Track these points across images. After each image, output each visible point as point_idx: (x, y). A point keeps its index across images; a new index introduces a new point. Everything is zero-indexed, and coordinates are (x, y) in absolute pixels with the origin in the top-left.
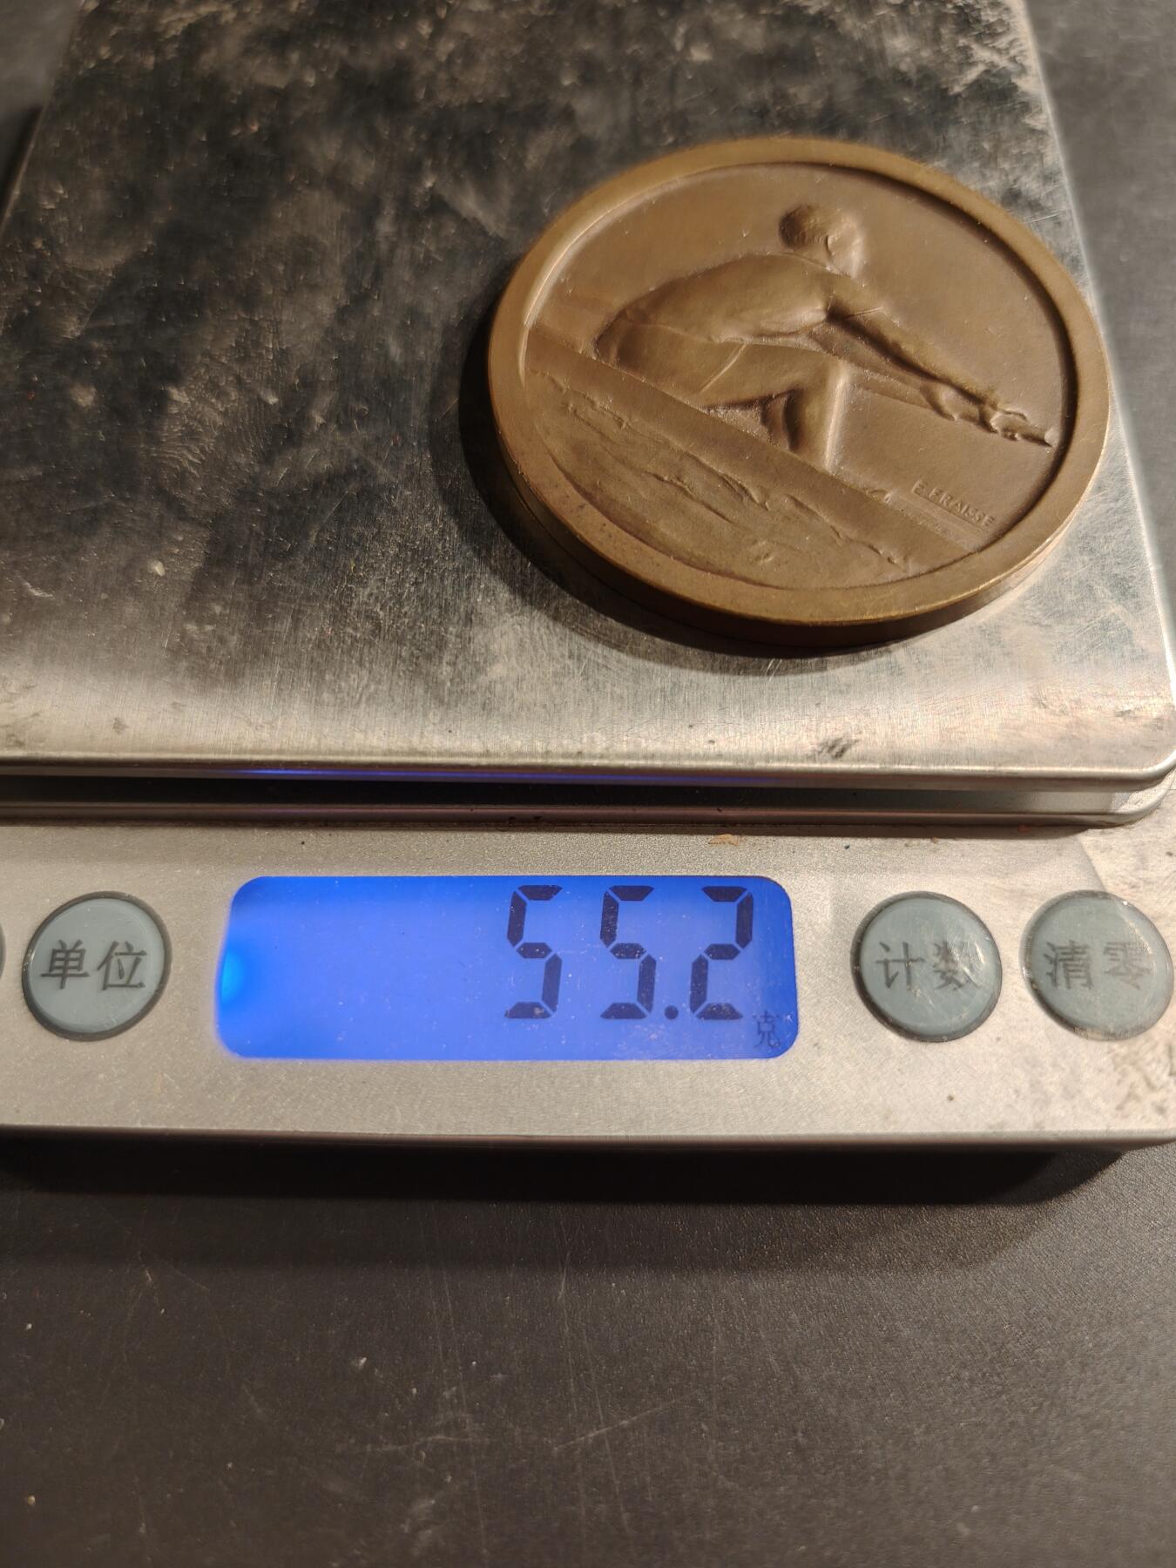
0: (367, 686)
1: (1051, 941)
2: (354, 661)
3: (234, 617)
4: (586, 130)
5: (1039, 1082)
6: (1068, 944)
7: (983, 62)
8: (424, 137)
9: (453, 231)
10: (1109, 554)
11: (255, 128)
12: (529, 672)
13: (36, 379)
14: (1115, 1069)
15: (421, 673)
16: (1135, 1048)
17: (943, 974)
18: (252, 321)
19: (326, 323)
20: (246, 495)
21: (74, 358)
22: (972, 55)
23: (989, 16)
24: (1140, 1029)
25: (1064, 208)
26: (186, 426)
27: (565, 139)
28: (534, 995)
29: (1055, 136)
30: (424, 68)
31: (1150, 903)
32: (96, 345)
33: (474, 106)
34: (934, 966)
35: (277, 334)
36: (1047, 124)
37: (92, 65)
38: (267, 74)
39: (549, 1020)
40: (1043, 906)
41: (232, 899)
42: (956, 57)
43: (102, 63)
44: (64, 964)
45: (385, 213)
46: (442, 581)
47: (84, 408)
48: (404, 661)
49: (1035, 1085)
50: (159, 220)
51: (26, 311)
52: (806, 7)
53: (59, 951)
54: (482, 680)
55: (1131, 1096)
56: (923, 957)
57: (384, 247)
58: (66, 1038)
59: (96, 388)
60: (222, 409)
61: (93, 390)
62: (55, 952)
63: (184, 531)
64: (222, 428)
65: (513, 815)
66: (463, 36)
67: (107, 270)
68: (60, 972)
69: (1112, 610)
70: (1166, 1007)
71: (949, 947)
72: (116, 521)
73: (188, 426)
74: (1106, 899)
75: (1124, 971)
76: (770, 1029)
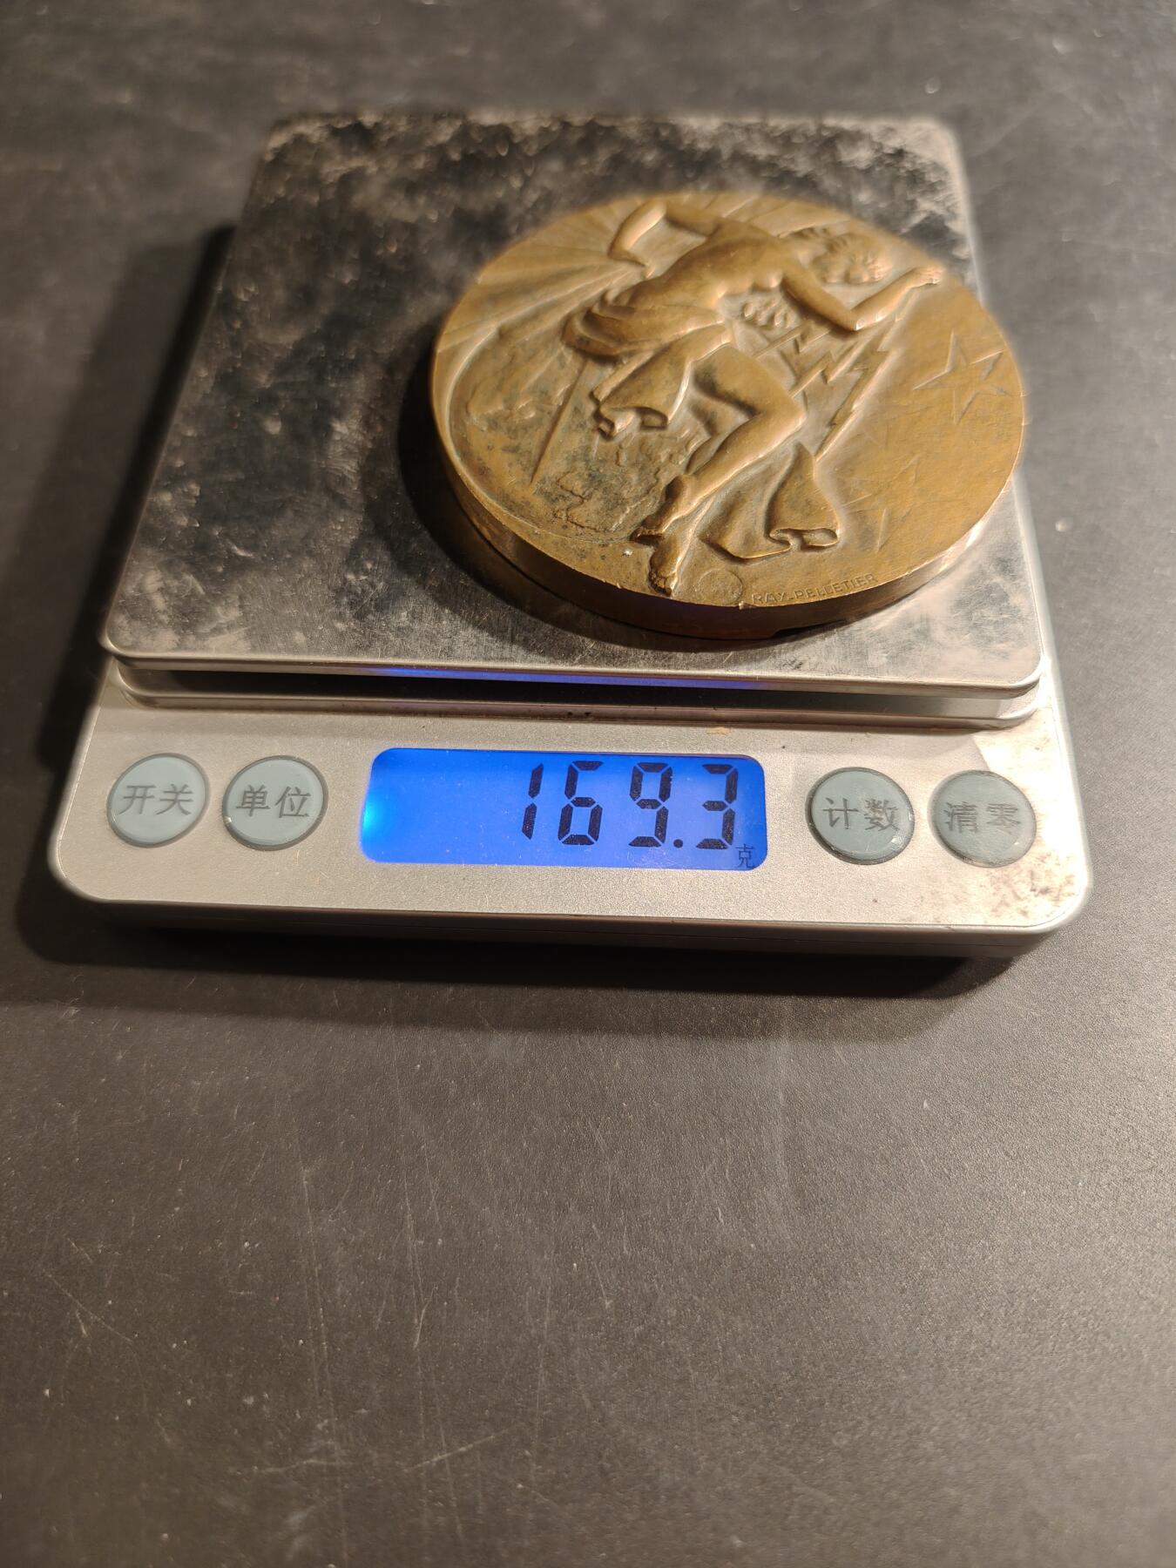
1: (950, 802)
2: (465, 601)
3: (381, 571)
5: (938, 892)
6: (961, 804)
7: (925, 211)
11: (393, 250)
13: (239, 415)
14: (992, 886)
16: (1006, 873)
17: (872, 820)
21: (267, 401)
22: (916, 207)
23: (932, 177)
24: (1013, 860)
26: (344, 447)
28: (583, 830)
29: (975, 263)
30: (517, 211)
31: (1022, 780)
34: (866, 815)
36: (971, 254)
37: (272, 201)
38: (401, 210)
39: (593, 846)
40: (946, 779)
41: (372, 763)
42: (905, 208)
43: (278, 199)
44: (253, 800)
47: (272, 434)
49: (935, 893)
50: (325, 309)
51: (230, 370)
52: (795, 172)
53: (249, 792)
55: (1003, 903)
56: (858, 809)
58: (253, 848)
59: (282, 420)
61: (280, 423)
62: (246, 792)
63: (345, 516)
64: (371, 450)
65: (570, 711)
66: (544, 188)
67: (288, 344)
68: (250, 805)
69: (994, 581)
70: (1030, 847)
71: (876, 803)
72: (297, 508)
73: (346, 448)
74: (989, 776)
75: (999, 822)
76: (748, 856)
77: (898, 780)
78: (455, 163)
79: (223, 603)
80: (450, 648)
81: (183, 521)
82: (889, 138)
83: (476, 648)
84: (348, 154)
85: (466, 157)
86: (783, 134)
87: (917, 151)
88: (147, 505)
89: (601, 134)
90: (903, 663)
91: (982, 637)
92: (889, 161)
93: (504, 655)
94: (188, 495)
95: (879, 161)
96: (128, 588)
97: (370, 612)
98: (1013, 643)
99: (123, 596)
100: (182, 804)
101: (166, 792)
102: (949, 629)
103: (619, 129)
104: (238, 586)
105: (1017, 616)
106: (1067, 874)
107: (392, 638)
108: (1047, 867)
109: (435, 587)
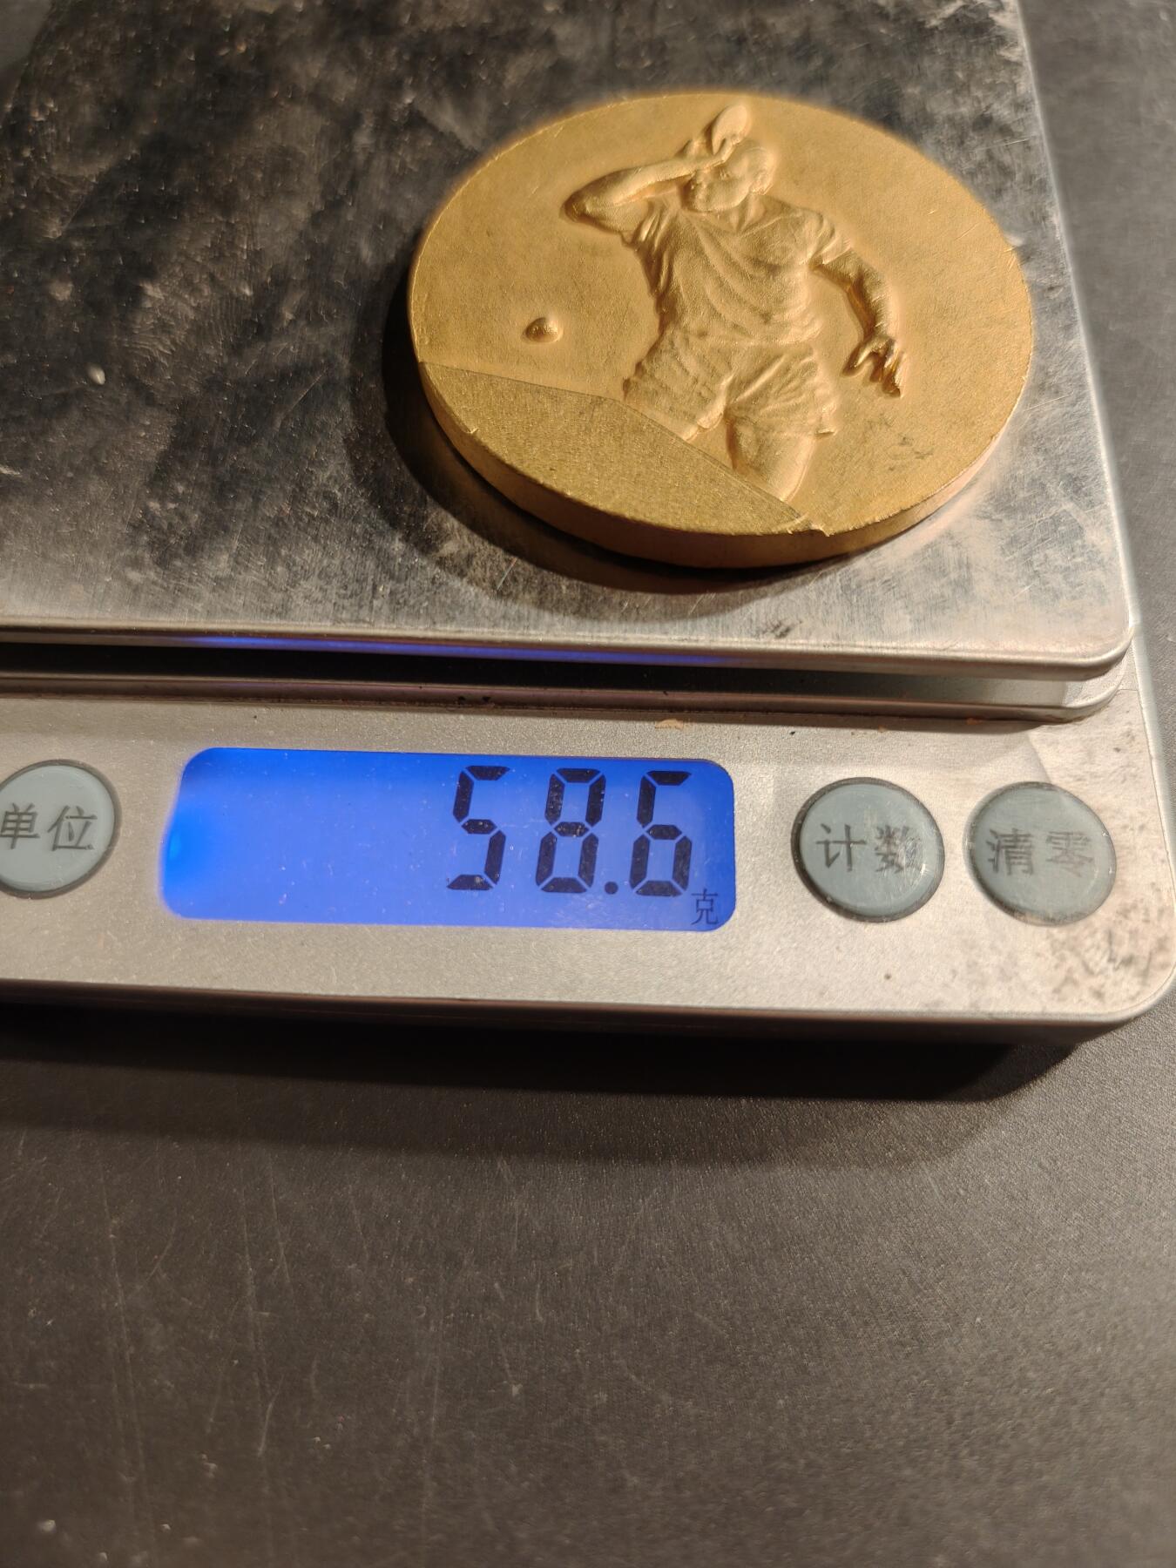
0: (320, 561)
1: (997, 830)
2: (309, 538)
3: (197, 496)
4: (566, 53)
5: (976, 964)
6: (1010, 831)
8: (406, 57)
9: (430, 144)
10: (1063, 454)
11: (242, 48)
12: (480, 550)
13: (16, 275)
14: (1054, 953)
15: (373, 549)
16: (1073, 934)
17: (885, 857)
18: (228, 224)
19: (301, 227)
20: (213, 384)
21: (54, 257)
24: (1080, 916)
25: (1035, 133)
26: (159, 319)
27: (544, 61)
28: (477, 867)
29: (1029, 66)
31: (1096, 796)
32: (76, 244)
33: (457, 30)
34: (877, 849)
35: (252, 236)
36: (1022, 56)
39: (490, 892)
40: (988, 795)
41: (183, 769)
44: (15, 825)
45: (364, 126)
47: (59, 301)
48: (358, 538)
49: (972, 966)
50: (144, 131)
51: (11, 214)
53: (12, 813)
54: (434, 557)
55: (1069, 980)
56: (865, 840)
57: (361, 158)
58: (14, 895)
59: (74, 283)
60: (194, 305)
61: (70, 285)
62: (7, 814)
63: (152, 416)
64: (194, 321)
65: (462, 695)
67: (91, 176)
68: (11, 832)
69: (1064, 507)
70: (1107, 896)
71: (891, 830)
74: (1050, 790)
75: (1066, 859)
76: (709, 907)
77: (923, 798)
80: (285, 605)
83: (321, 607)
91: (1047, 590)
93: (361, 617)
97: (176, 556)
98: (1089, 599)
102: (998, 580)
105: (1095, 559)
106: (1161, 935)
107: (207, 595)
108: (1131, 924)
109: (270, 517)
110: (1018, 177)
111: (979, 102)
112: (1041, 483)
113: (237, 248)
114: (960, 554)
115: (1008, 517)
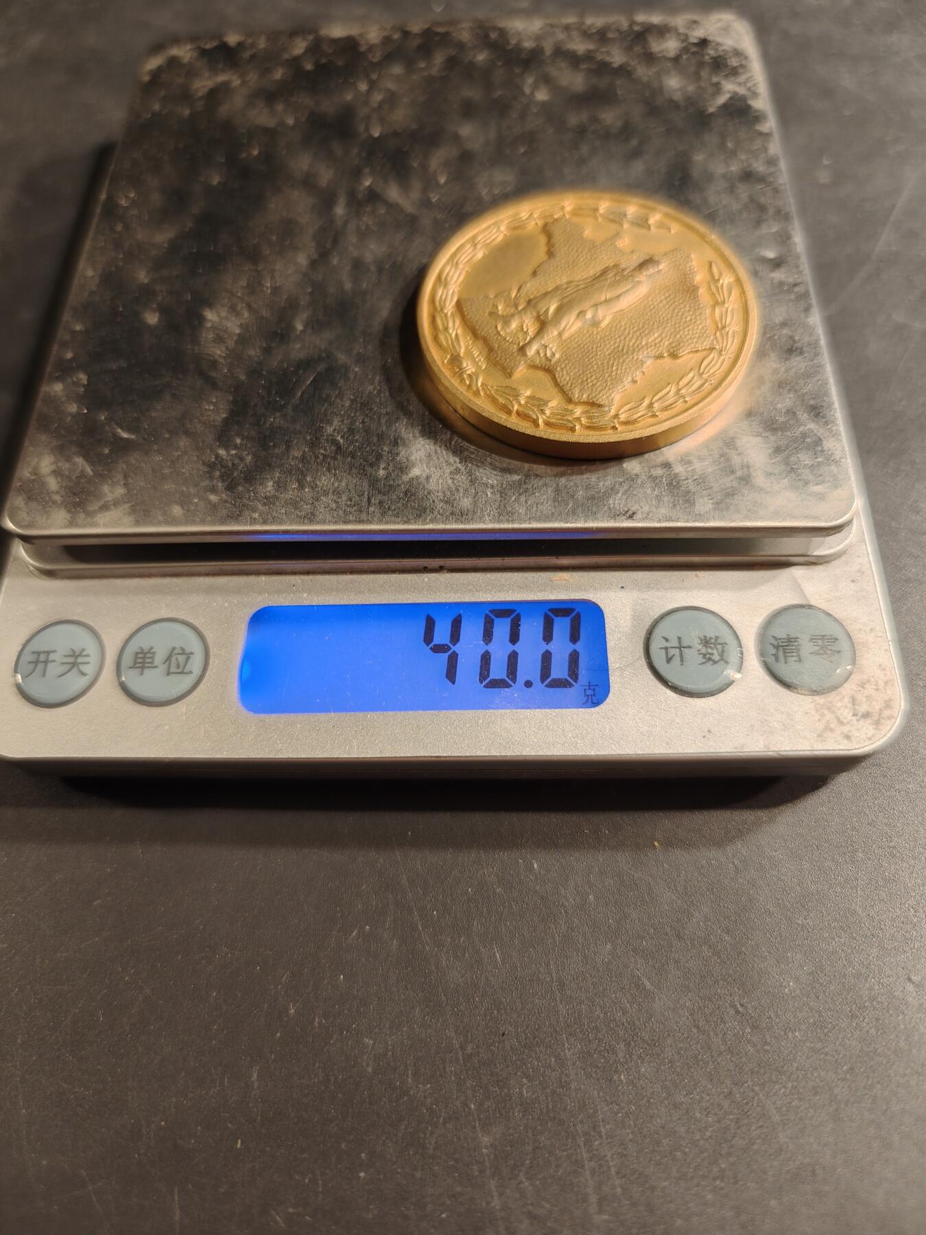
0: (333, 484)
1: (775, 635)
2: (325, 469)
3: (249, 445)
4: (468, 146)
5: (766, 721)
6: (785, 636)
7: (729, 92)
8: (364, 154)
9: (383, 212)
10: (806, 393)
11: (255, 153)
12: (434, 473)
13: (121, 309)
14: (816, 713)
15: (366, 475)
16: (829, 700)
17: (705, 655)
18: (256, 270)
19: (304, 270)
20: (254, 373)
21: (146, 295)
22: (721, 89)
23: (734, 62)
24: (834, 688)
25: (782, 181)
27: (454, 152)
28: (441, 675)
29: (776, 137)
30: (363, 112)
31: (840, 611)
33: (395, 134)
34: (699, 651)
35: (273, 278)
36: (772, 129)
37: (149, 116)
38: (261, 117)
41: (249, 621)
42: (710, 90)
43: (154, 114)
44: (143, 660)
45: (340, 202)
46: (379, 420)
47: (152, 325)
48: (356, 468)
49: (764, 722)
50: (196, 210)
51: (113, 269)
52: (611, 63)
53: (140, 653)
54: (405, 478)
55: (828, 728)
56: (691, 645)
58: (144, 705)
59: (159, 311)
61: (157, 315)
62: (137, 653)
63: (216, 397)
64: (239, 334)
65: (425, 565)
66: (388, 90)
67: (164, 243)
68: (140, 665)
69: (809, 426)
70: (851, 674)
71: (708, 639)
72: (174, 392)
73: (217, 334)
74: (809, 608)
75: (821, 652)
76: (593, 693)
77: (727, 617)
78: (309, 72)
79: (110, 482)
80: (312, 514)
81: (73, 408)
82: (693, 29)
83: (336, 513)
84: (214, 70)
85: (319, 67)
86: (599, 30)
87: (719, 40)
88: (41, 395)
89: (437, 39)
90: (727, 508)
91: (800, 480)
92: (694, 49)
93: (362, 518)
94: (77, 384)
95: (685, 50)
96: (24, 472)
97: (240, 483)
98: (829, 484)
99: (20, 479)
100: (80, 666)
101: (66, 656)
102: (769, 475)
103: (454, 35)
104: (122, 466)
105: (830, 459)
106: (886, 698)
107: (260, 506)
108: (866, 693)
109: (298, 457)
110: (771, 211)
111: (743, 163)
112: (793, 412)
113: (263, 285)
114: (743, 460)
115: (773, 435)
